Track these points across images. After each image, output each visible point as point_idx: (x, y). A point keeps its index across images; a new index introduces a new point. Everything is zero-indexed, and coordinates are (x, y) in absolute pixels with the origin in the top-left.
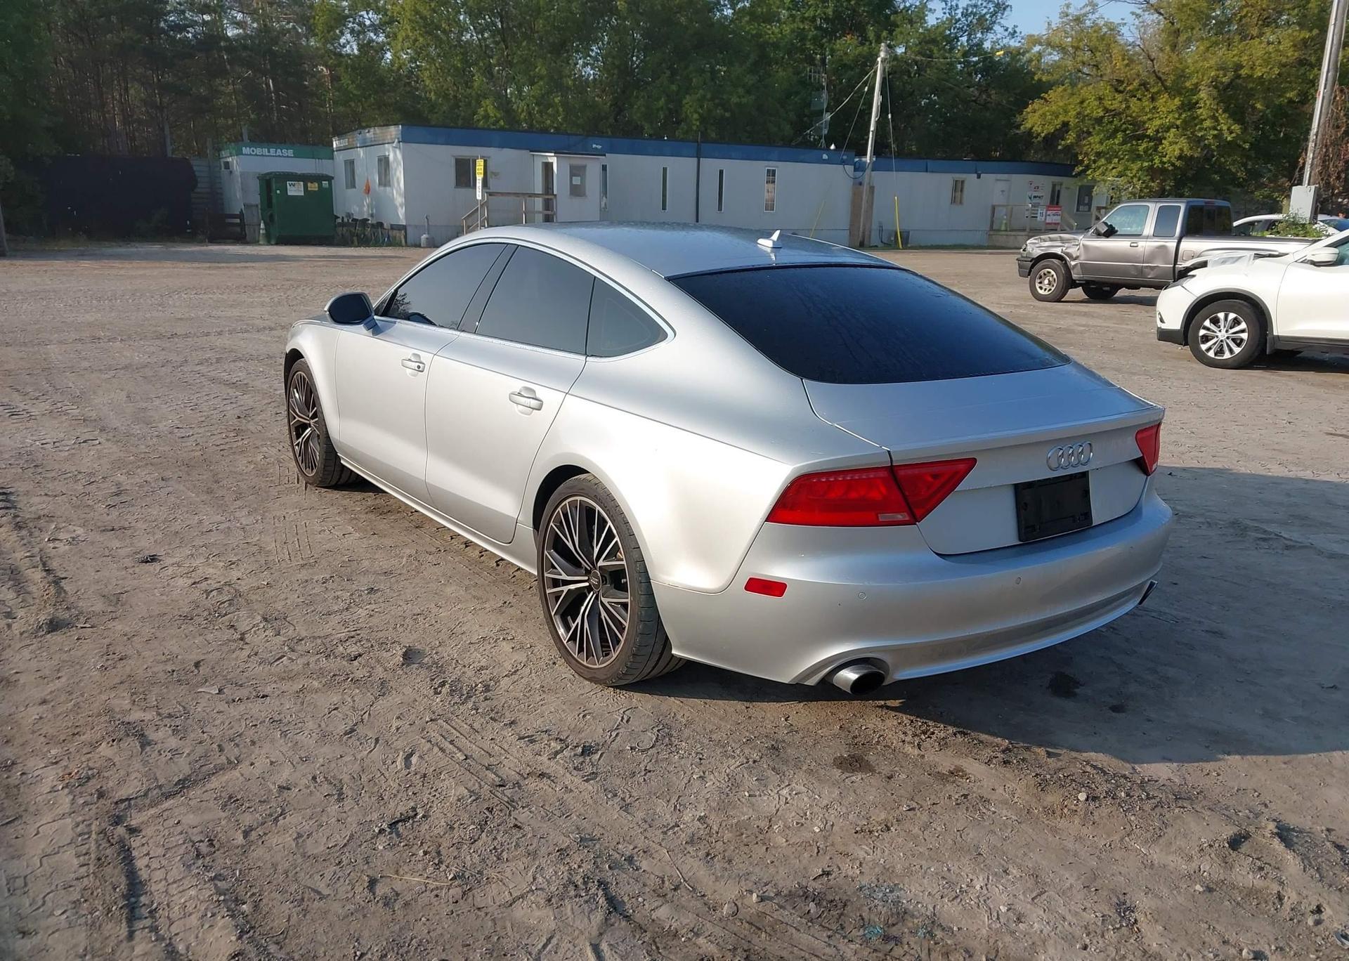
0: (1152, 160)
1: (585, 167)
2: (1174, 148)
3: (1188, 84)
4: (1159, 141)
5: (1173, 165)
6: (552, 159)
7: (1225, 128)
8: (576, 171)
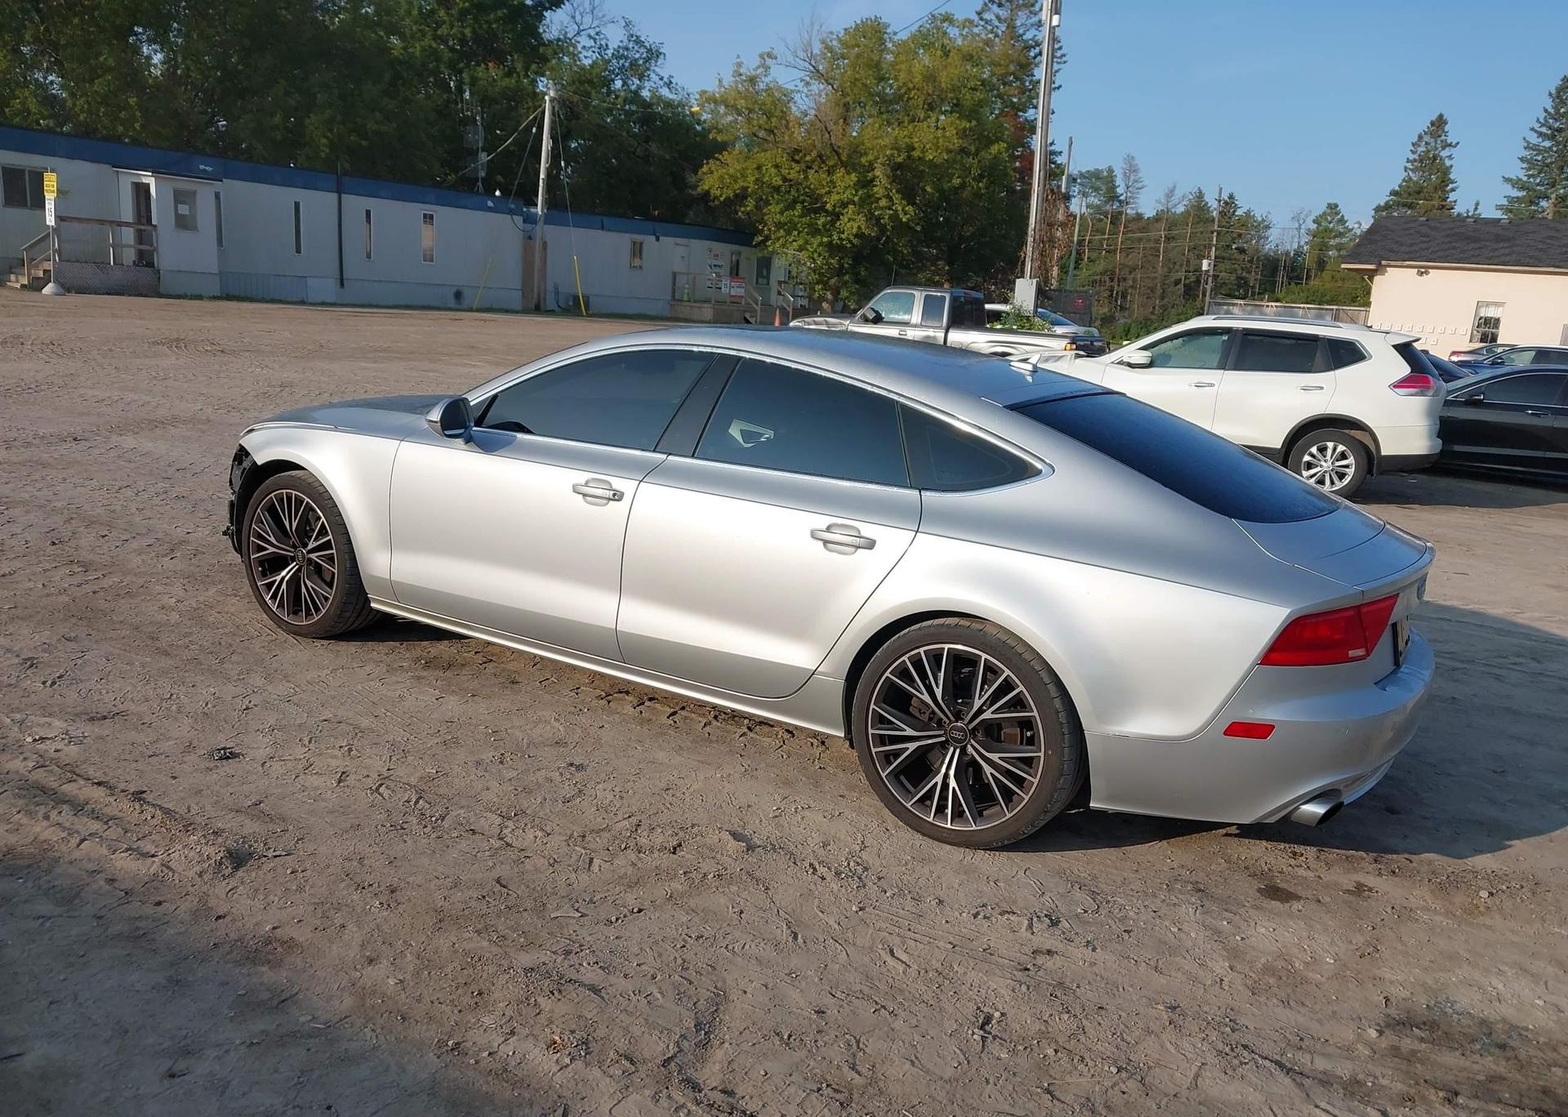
0: (831, 236)
1: (194, 193)
2: (852, 224)
3: (863, 160)
4: (837, 216)
5: (850, 242)
6: (149, 179)
7: (900, 208)
8: (180, 197)
